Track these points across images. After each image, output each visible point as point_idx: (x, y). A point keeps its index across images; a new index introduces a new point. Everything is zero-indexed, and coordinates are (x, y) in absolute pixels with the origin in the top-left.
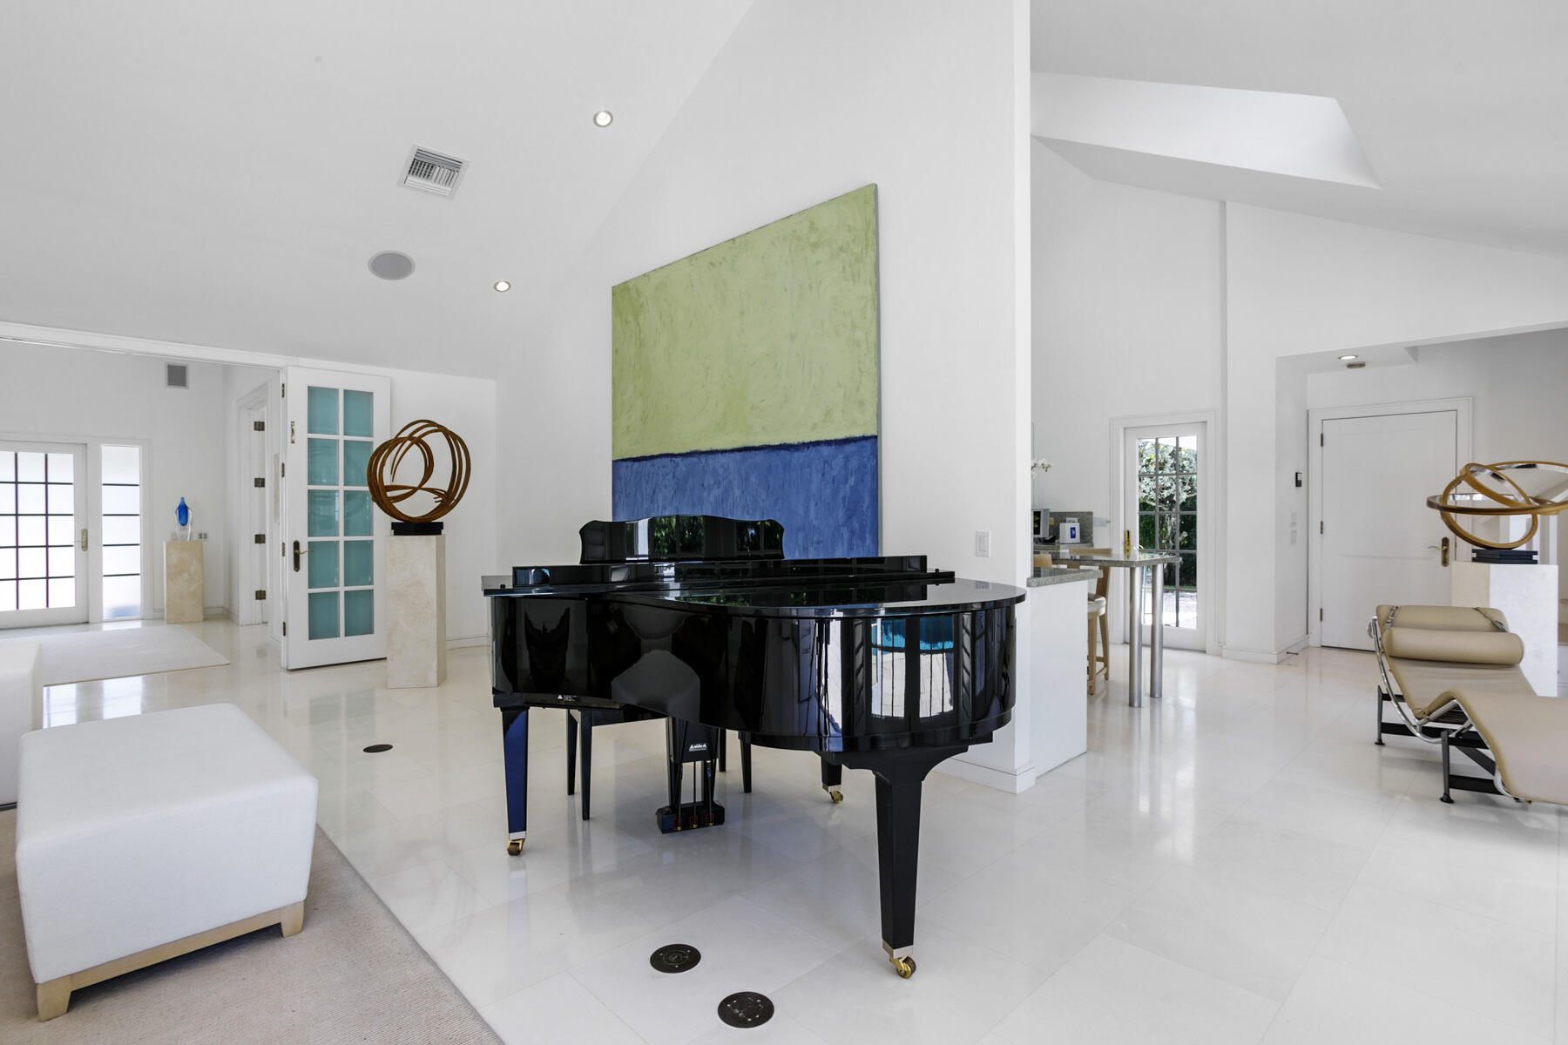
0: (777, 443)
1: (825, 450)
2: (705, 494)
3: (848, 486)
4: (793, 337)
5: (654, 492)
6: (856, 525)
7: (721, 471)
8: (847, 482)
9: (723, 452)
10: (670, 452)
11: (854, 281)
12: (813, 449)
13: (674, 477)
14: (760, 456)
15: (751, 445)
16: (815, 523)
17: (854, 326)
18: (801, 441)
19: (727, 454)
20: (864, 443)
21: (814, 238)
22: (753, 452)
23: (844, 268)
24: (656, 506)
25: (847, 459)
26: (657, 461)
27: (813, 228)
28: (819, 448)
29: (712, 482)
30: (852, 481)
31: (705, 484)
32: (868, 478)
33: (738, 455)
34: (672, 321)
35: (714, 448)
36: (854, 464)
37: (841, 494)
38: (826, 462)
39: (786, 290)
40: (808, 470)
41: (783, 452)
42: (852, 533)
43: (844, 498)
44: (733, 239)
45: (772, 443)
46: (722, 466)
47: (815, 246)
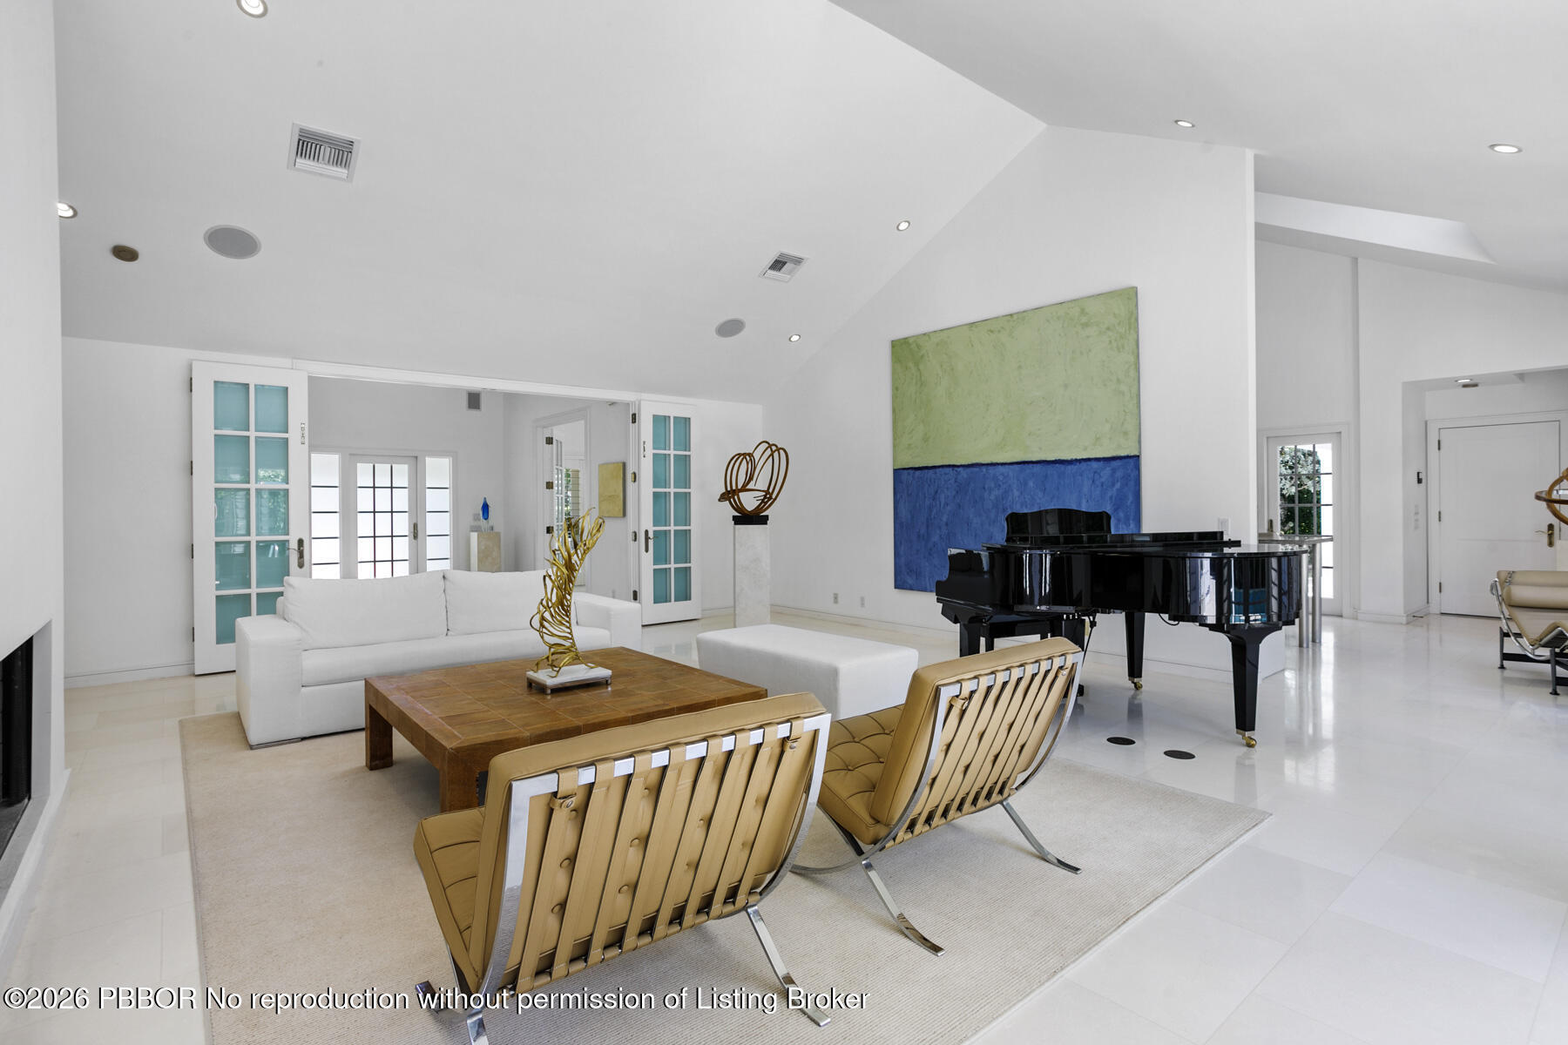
0: (1053, 459)
1: (1095, 465)
2: (986, 494)
3: (1114, 489)
4: (1066, 386)
5: (936, 492)
6: (1121, 515)
7: (1001, 478)
8: (1113, 485)
9: (1003, 464)
10: (952, 463)
11: (1119, 352)
12: (1083, 464)
13: (956, 482)
14: (1037, 468)
15: (1030, 460)
17: (1118, 380)
18: (1074, 458)
19: (1007, 466)
20: (1128, 460)
21: (1084, 320)
22: (1031, 466)
23: (1110, 342)
24: (938, 502)
25: (1114, 471)
26: (938, 470)
27: (1083, 312)
28: (1089, 463)
29: (993, 485)
30: (1118, 485)
31: (986, 487)
32: (1132, 483)
33: (1016, 467)
34: (952, 369)
35: (995, 461)
36: (1119, 474)
37: (1109, 494)
38: (1095, 472)
39: (1060, 354)
40: (1080, 478)
41: (1058, 465)
43: (1111, 498)
44: (1011, 315)
45: (1048, 459)
46: (1003, 474)
47: (1085, 325)
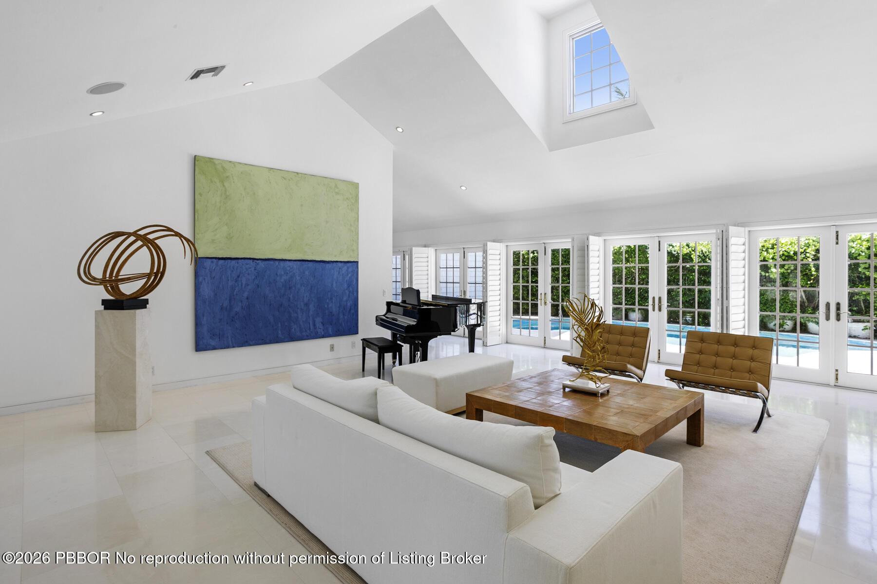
0: (319, 260)
1: (340, 265)
2: (278, 278)
3: (348, 277)
4: (327, 222)
5: (238, 277)
6: (351, 289)
7: (288, 269)
8: (348, 275)
9: (290, 260)
10: (251, 257)
11: (351, 211)
12: (335, 264)
13: (255, 269)
14: (310, 264)
15: (306, 259)
16: (335, 289)
17: (351, 225)
18: (330, 260)
19: (292, 262)
20: (354, 263)
21: (337, 190)
22: (307, 262)
23: (348, 205)
24: (240, 283)
25: (348, 268)
26: (240, 261)
27: (336, 186)
28: (337, 263)
29: (283, 273)
30: (350, 275)
31: (278, 274)
32: (355, 274)
33: (299, 263)
34: (254, 194)
35: (284, 258)
36: (350, 270)
37: (346, 280)
38: (340, 268)
39: (324, 204)
40: (333, 271)
41: (322, 263)
42: (350, 292)
43: (347, 281)
44: (297, 173)
45: (317, 260)
46: (289, 266)
47: (337, 193)
